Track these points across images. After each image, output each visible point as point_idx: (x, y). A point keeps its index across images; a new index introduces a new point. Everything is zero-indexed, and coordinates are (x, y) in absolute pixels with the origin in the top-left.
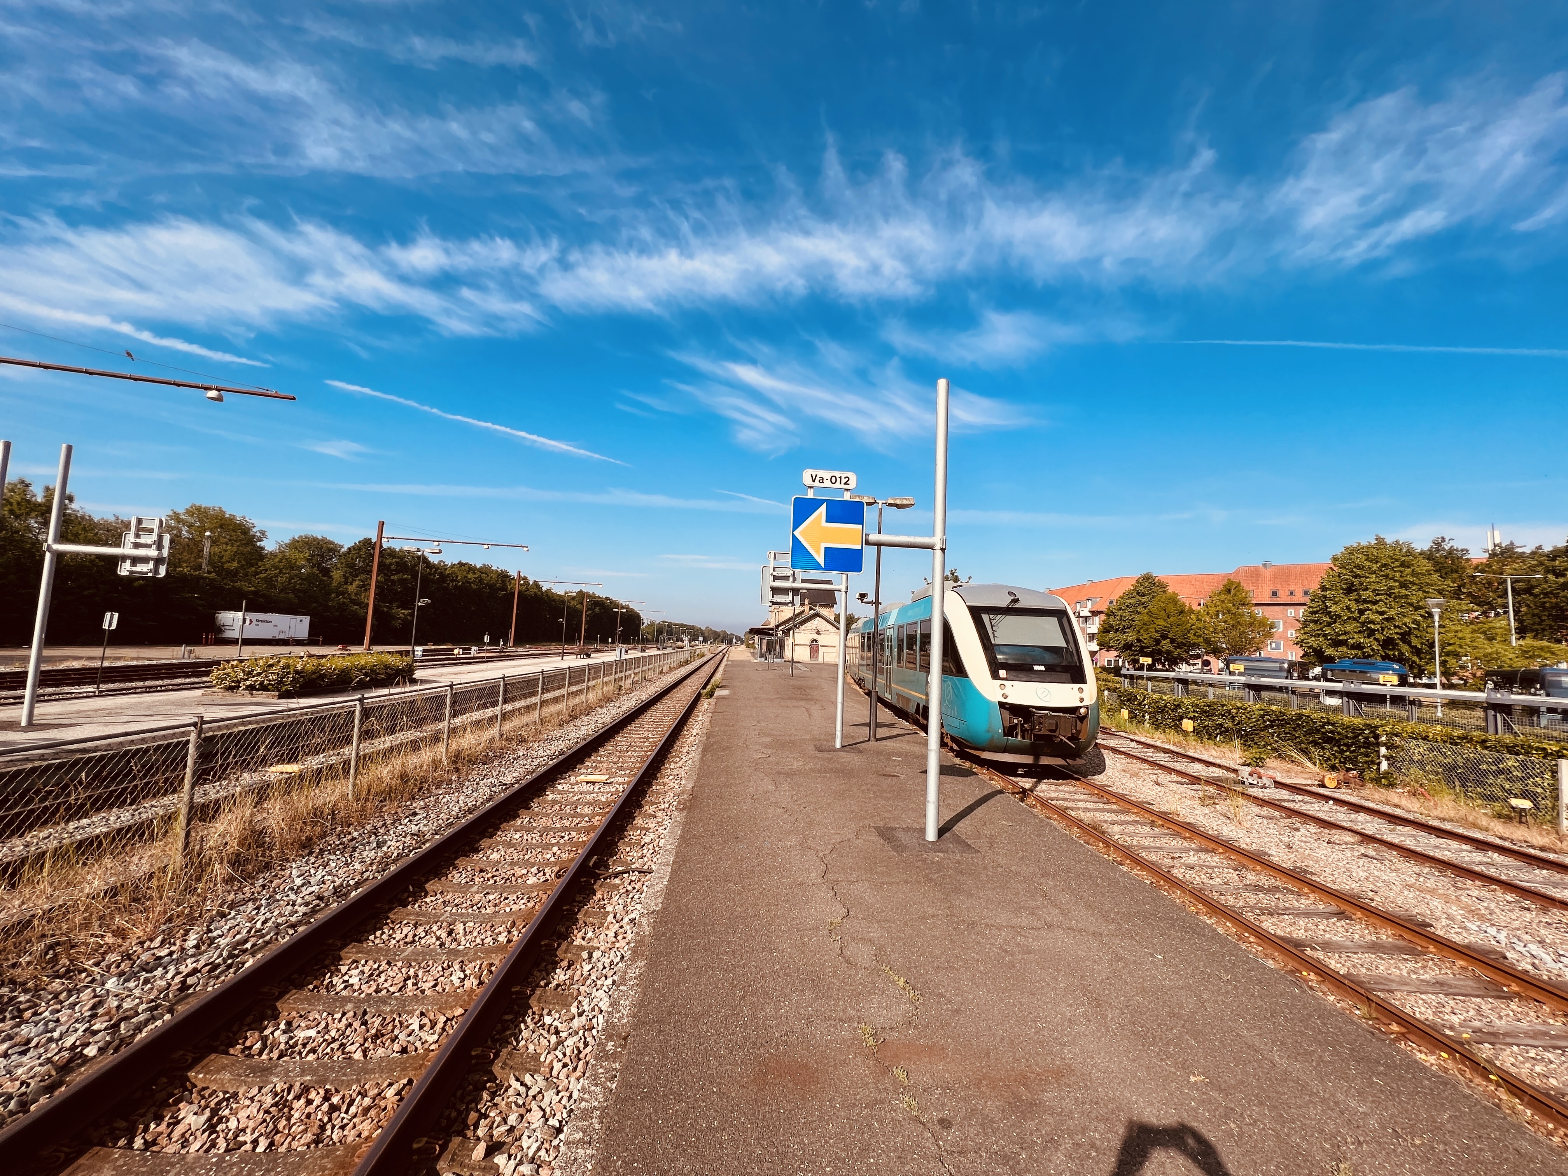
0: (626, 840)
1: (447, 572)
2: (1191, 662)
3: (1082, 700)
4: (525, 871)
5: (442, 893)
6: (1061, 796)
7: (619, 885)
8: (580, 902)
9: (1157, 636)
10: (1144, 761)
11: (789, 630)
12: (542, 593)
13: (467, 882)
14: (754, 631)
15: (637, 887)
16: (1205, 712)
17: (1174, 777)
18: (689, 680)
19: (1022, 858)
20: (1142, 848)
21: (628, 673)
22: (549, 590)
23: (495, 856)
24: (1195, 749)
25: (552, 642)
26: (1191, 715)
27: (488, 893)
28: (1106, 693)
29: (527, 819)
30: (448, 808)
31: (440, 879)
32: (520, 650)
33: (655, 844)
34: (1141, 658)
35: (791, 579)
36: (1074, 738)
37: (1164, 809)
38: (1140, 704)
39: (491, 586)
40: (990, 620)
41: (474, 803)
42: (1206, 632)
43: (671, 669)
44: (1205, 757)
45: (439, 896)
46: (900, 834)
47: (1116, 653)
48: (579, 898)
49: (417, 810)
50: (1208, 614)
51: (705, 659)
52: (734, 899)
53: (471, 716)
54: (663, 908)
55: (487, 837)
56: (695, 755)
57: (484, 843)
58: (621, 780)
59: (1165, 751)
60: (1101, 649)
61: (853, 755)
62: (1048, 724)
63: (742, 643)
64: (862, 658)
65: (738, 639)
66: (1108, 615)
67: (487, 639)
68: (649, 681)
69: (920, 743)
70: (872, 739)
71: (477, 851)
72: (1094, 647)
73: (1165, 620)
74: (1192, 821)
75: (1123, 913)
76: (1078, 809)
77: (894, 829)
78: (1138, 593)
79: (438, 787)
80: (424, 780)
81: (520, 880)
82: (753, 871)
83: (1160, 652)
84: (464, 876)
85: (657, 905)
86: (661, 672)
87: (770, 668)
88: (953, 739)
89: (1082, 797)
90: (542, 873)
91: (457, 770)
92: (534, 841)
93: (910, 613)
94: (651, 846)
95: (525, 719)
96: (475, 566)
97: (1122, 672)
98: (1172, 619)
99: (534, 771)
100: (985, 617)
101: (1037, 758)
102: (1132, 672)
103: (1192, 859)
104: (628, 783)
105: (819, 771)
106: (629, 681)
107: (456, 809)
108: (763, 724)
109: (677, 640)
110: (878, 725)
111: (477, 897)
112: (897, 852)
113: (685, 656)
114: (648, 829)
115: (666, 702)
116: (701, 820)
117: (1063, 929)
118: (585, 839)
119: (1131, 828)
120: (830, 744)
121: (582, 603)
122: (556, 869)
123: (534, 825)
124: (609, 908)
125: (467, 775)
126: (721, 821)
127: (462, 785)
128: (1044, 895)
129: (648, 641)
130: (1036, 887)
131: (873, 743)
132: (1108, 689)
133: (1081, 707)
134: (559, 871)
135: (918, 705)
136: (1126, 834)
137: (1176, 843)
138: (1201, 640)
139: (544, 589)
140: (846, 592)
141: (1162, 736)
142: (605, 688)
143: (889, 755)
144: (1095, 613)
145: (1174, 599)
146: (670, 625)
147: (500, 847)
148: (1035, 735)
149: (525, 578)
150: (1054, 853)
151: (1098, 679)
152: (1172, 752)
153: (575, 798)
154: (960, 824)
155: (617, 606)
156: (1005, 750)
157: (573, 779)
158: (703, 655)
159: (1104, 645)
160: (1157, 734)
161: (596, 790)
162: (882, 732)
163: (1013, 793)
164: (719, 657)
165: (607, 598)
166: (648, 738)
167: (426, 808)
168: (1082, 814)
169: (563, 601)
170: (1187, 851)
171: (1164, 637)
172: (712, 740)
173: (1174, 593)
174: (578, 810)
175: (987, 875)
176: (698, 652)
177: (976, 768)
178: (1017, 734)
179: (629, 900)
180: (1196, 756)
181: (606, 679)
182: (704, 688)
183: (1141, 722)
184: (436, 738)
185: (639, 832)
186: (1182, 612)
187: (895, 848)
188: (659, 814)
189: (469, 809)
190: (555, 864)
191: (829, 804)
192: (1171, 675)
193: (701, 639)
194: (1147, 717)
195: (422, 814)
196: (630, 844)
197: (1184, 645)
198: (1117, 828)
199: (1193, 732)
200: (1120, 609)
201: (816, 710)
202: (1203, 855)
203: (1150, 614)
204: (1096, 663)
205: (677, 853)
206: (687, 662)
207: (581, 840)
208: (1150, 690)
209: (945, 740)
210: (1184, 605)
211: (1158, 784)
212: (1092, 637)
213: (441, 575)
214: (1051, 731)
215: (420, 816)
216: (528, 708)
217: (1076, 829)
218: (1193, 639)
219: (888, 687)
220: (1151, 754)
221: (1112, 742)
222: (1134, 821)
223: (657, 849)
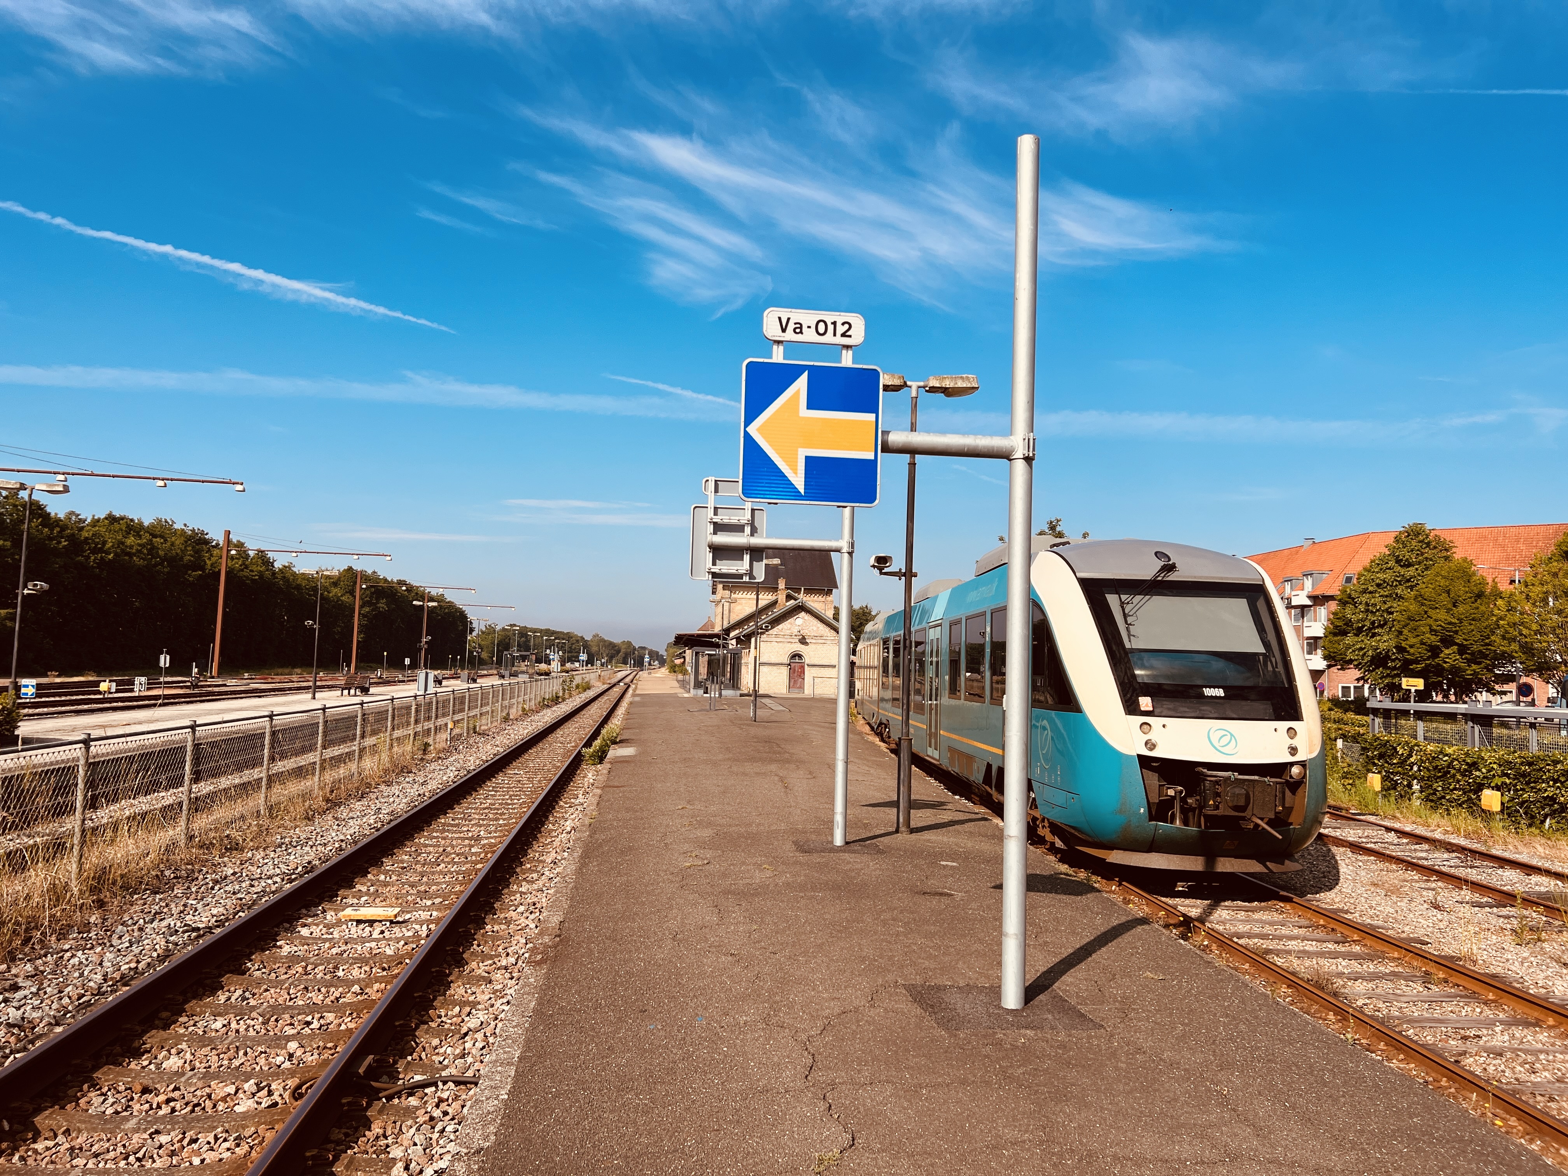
0: (433, 1025)
1: (85, 534)
2: (1497, 687)
3: (1293, 750)
4: (231, 1089)
5: (67, 1132)
6: (1256, 930)
7: (417, 1108)
8: (338, 1143)
9: (1434, 639)
10: (1411, 865)
11: (748, 637)
12: (274, 573)
13: (117, 1113)
14: (684, 641)
15: (450, 1110)
16: (1524, 775)
17: (1466, 894)
18: (559, 732)
19: (1183, 1037)
20: (1409, 1022)
21: (441, 721)
22: (287, 568)
23: (173, 1063)
24: (1505, 843)
25: (294, 667)
26: (1498, 781)
27: (157, 1132)
28: (1340, 743)
29: (239, 992)
30: (82, 975)
31: (63, 1108)
32: (232, 683)
33: (489, 1030)
34: (1404, 680)
35: (748, 530)
36: (1279, 822)
37: (1448, 951)
38: (1402, 763)
39: (173, 561)
40: (1122, 604)
41: (133, 965)
42: (1525, 632)
43: (525, 713)
44: (1523, 858)
45: (61, 1139)
46: (955, 999)
47: (1357, 674)
48: (337, 1134)
49: (19, 980)
50: (1528, 598)
51: (591, 694)
52: (635, 1122)
53: (132, 805)
54: (498, 1143)
55: (157, 1028)
56: (568, 866)
57: (152, 1038)
58: (425, 915)
59: (1450, 847)
60: (1329, 666)
61: (865, 858)
62: (1230, 796)
63: (662, 663)
64: (884, 686)
65: (655, 655)
66: (1343, 603)
67: (164, 660)
68: (483, 734)
69: (993, 837)
70: (903, 829)
71: (137, 1054)
72: (1318, 662)
73: (1448, 610)
74: (1498, 970)
75: (1372, 1132)
76: (1289, 952)
77: (939, 988)
78: (1398, 561)
79: (62, 936)
80: (33, 923)
81: (221, 1106)
82: (671, 1071)
83: (1439, 670)
84: (111, 1100)
85: (486, 1138)
86: (506, 719)
87: (713, 706)
88: (1055, 828)
89: (1296, 931)
90: (265, 1092)
91: (101, 904)
92: (252, 1033)
93: (973, 596)
94: (479, 1036)
95: (239, 808)
96: (141, 524)
97: (1369, 705)
98: (1461, 609)
99: (254, 902)
100: (1112, 600)
101: (1210, 860)
102: (1388, 704)
103: (1500, 1038)
104: (438, 921)
105: (802, 887)
106: (444, 736)
107: (99, 977)
108: (698, 806)
109: (539, 661)
110: (913, 805)
111: (136, 1139)
112: (947, 1029)
113: (552, 687)
114: (474, 1005)
115: (516, 772)
116: (576, 981)
117: (1259, 1162)
118: (352, 1025)
119: (1386, 986)
120: (823, 838)
121: (352, 593)
122: (292, 1083)
123: (252, 1002)
124: (396, 1152)
125: (121, 912)
126: (614, 983)
127: (109, 931)
128: (1224, 1101)
129: (482, 663)
130: (1209, 1090)
131: (904, 837)
132: (1344, 737)
133: (1292, 764)
134: (299, 1087)
135: (989, 766)
136: (1379, 997)
137: (1472, 1011)
138: (1515, 646)
139: (278, 565)
140: (850, 554)
141: (1443, 822)
142: (395, 749)
143: (934, 856)
144: (1318, 600)
145: (1465, 572)
146: (523, 632)
147: (184, 1046)
148: (1206, 816)
149: (240, 545)
150: (1242, 1027)
151: (1324, 719)
152: (1462, 849)
153: (334, 951)
154: (1067, 978)
155: (421, 596)
156: (1152, 846)
157: (330, 916)
158: (587, 687)
159: (1335, 659)
160: (1435, 819)
161: (376, 935)
162: (919, 817)
163: (1167, 926)
164: (617, 691)
165: (401, 583)
166: (478, 838)
167: (36, 975)
168: (1296, 962)
169: (315, 589)
170: (1490, 1024)
171: (1447, 642)
172: (600, 837)
173: (1465, 560)
174: (340, 973)
175: (1117, 1068)
176: (578, 680)
177: (1097, 882)
178: (1173, 815)
179: (435, 1136)
180: (1507, 855)
181: (397, 733)
182: (588, 744)
183: (1405, 795)
184: (58, 847)
185: (457, 1009)
186: (1480, 595)
187: (944, 1023)
188: (498, 976)
189: (123, 976)
190: (292, 1073)
191: (820, 946)
192: (1461, 708)
193: (583, 657)
194: (1416, 787)
195: (29, 987)
196: (443, 1034)
197: (1485, 656)
198: (1360, 987)
199: (1502, 811)
200: (1365, 591)
201: (798, 779)
202: (1518, 1032)
203: (1420, 598)
204: (1322, 693)
205: (528, 1041)
206: (556, 700)
207: (343, 1027)
208: (1420, 738)
209: (1041, 832)
210: (1483, 582)
211: (1437, 907)
212: (1313, 644)
213: (73, 539)
214: (1236, 808)
215: (27, 992)
216: (245, 789)
217: (1284, 988)
218: (1500, 644)
219: (932, 736)
220: (1424, 855)
221: (1351, 833)
222: (1393, 974)
223: (491, 1040)
